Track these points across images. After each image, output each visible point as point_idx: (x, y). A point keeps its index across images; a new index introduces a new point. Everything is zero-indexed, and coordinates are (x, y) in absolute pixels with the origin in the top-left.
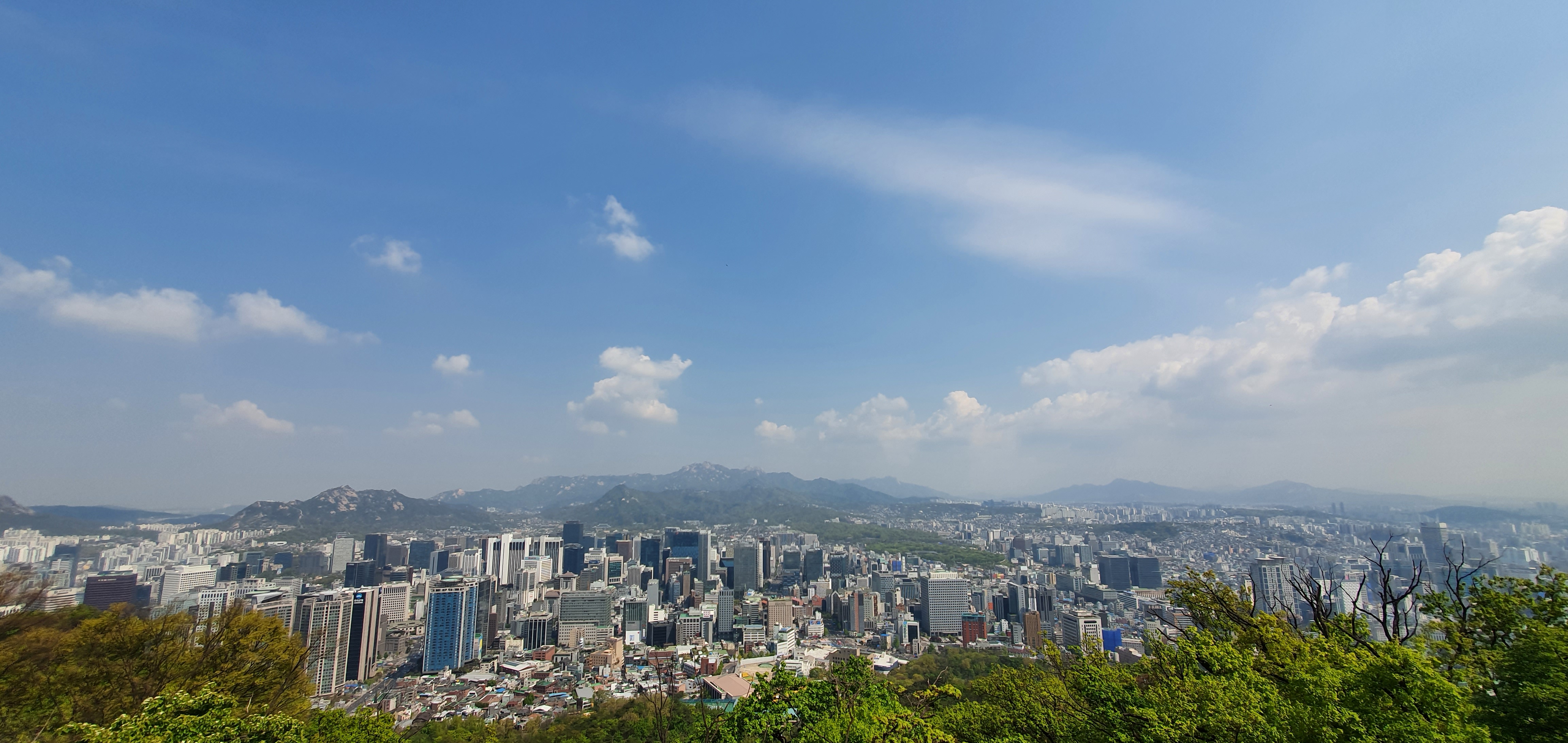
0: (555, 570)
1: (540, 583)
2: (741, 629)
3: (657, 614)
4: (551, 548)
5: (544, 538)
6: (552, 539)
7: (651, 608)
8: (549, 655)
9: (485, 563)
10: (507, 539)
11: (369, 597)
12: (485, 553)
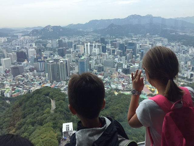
0: (100, 51)
3: (125, 66)
4: (99, 46)
5: (97, 44)
6: (99, 44)
7: (124, 64)
8: (103, 74)
9: (84, 49)
10: (89, 44)
11: (67, 61)
12: (84, 47)
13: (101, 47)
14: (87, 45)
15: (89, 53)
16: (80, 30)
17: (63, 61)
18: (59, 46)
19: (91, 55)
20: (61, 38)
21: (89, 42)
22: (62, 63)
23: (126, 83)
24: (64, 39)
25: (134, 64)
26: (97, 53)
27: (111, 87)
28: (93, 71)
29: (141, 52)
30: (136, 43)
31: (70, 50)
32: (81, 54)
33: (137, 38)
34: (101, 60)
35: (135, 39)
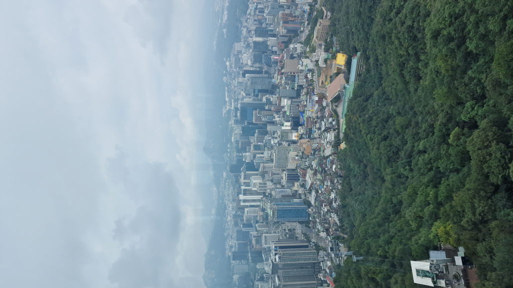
0: (257, 175)
1: (263, 180)
2: (298, 86)
3: (287, 126)
4: (247, 177)
5: (242, 180)
6: (242, 177)
7: (283, 128)
8: (304, 171)
9: (251, 206)
10: (242, 197)
11: (276, 245)
12: (247, 207)
13: (248, 172)
14: (245, 201)
15: (259, 197)
16: (213, 213)
17: (276, 254)
18: (246, 258)
19: (264, 194)
20: (230, 254)
21: (238, 195)
22: (279, 258)
23: (321, 124)
24: (231, 247)
25: (283, 107)
26: (261, 181)
27: (330, 155)
28: (296, 191)
29: (260, 94)
30: (241, 103)
31: (254, 236)
32: (262, 213)
33: (233, 100)
34: (274, 174)
35: (233, 104)
